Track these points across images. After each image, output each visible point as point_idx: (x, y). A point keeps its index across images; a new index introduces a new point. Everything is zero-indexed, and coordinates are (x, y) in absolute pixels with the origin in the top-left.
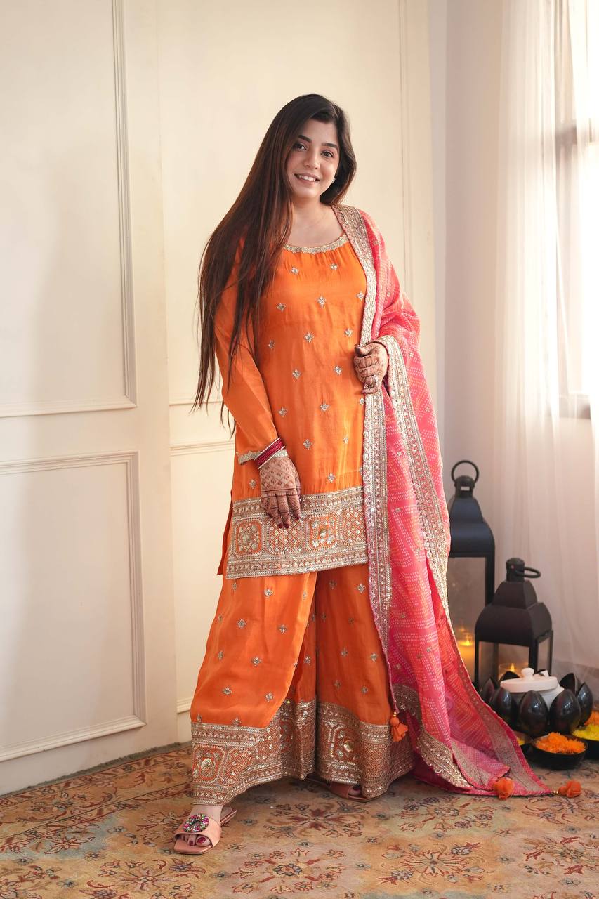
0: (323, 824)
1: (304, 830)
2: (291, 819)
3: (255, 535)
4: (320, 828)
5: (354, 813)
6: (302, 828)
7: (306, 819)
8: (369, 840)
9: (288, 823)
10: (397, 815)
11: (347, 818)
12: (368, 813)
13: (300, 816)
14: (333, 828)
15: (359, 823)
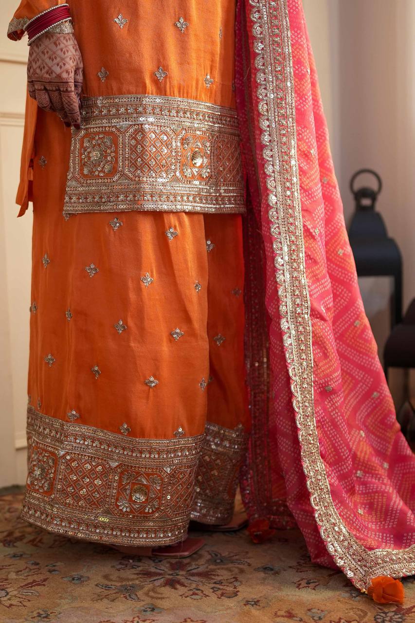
0: (183, 580)
1: (153, 590)
2: (137, 574)
3: (109, 151)
4: (178, 586)
5: (230, 565)
6: (151, 585)
7: (160, 574)
8: (247, 603)
9: (133, 580)
10: (290, 567)
11: (220, 572)
12: (249, 565)
13: (153, 570)
14: (198, 585)
15: (236, 579)
